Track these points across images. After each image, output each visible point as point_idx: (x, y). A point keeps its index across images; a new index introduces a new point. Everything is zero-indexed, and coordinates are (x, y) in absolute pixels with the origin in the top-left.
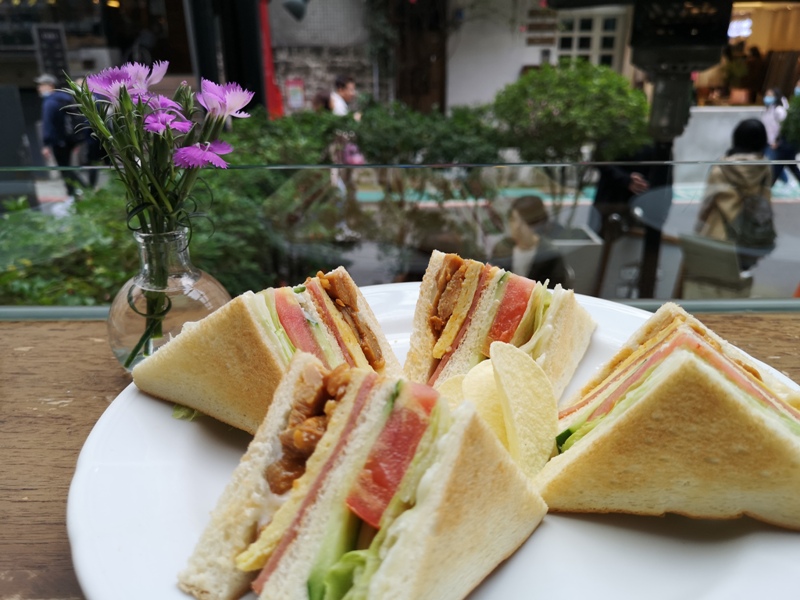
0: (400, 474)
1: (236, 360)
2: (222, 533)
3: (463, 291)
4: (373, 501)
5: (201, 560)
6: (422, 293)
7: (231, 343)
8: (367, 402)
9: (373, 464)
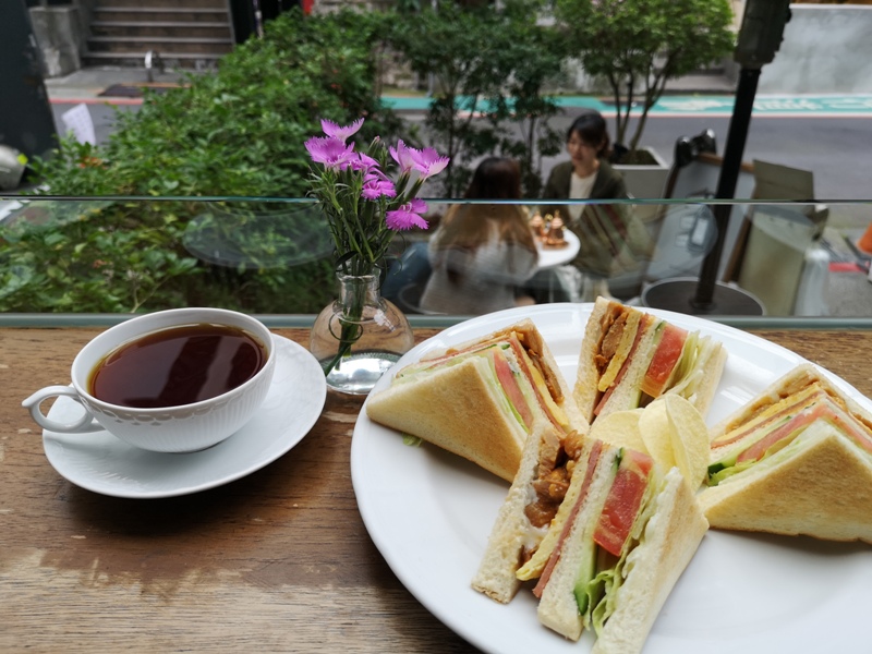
0: (630, 519)
1: (463, 407)
2: (500, 553)
3: (625, 335)
4: (614, 538)
5: (487, 571)
6: (587, 333)
7: (461, 394)
8: (599, 463)
9: (609, 510)
